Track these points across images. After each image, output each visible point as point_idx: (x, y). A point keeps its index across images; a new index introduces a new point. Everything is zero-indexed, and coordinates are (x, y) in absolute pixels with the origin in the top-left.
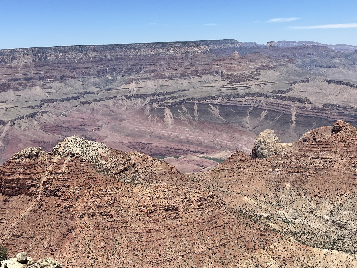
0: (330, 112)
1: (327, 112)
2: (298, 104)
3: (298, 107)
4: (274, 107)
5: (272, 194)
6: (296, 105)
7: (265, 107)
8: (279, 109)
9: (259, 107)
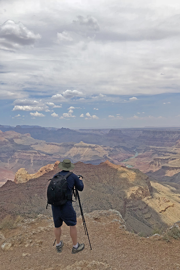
0: (49, 157)
1: (48, 158)
2: (34, 154)
3: (34, 156)
4: (22, 157)
5: (28, 200)
6: (33, 155)
7: (17, 157)
8: (25, 157)
9: (14, 157)
